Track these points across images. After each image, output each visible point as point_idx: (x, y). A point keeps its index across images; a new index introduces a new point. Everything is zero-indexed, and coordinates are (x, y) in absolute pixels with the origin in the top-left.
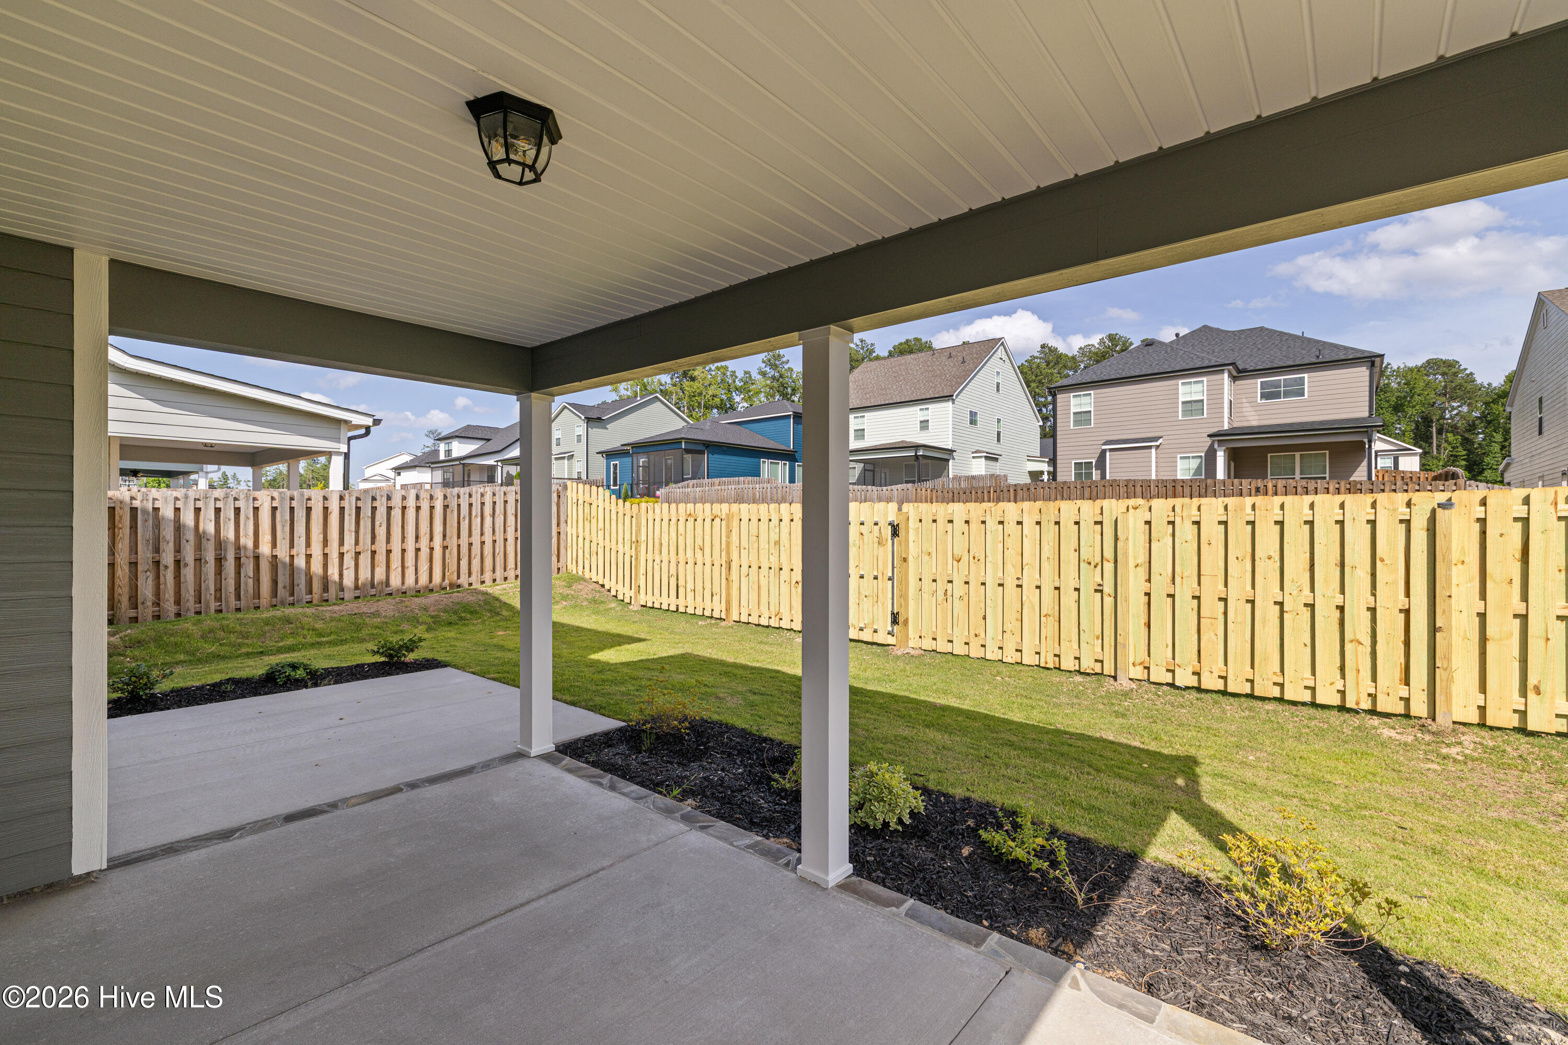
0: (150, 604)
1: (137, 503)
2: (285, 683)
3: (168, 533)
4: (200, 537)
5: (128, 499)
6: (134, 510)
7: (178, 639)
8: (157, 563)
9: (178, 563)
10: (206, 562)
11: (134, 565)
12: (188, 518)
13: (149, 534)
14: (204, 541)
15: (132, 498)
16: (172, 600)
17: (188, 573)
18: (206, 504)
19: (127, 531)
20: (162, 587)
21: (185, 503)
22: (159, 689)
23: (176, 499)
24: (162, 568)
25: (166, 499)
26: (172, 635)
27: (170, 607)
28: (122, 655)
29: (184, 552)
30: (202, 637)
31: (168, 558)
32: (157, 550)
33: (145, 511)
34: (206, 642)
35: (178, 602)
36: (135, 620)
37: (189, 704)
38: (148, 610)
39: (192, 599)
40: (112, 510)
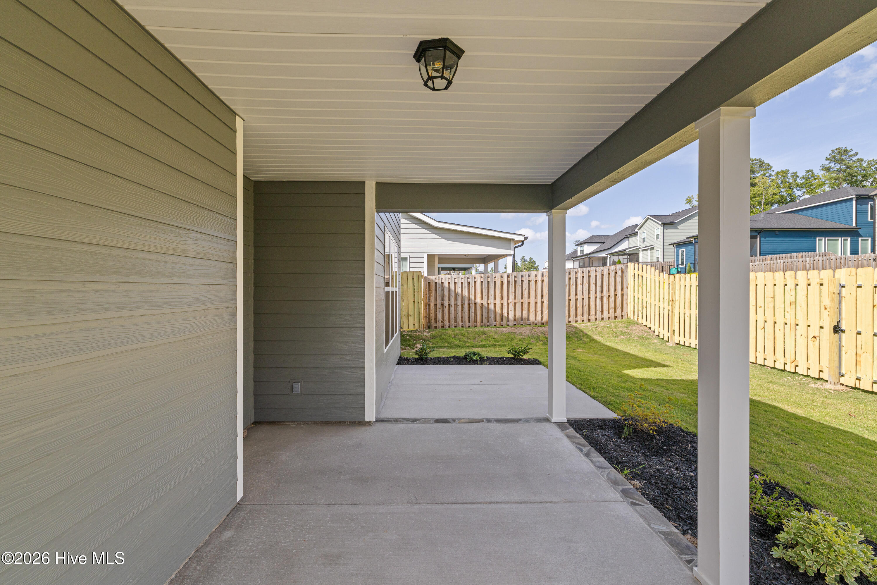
0: (440, 322)
1: (437, 281)
2: (470, 361)
3: (446, 293)
4: (456, 294)
5: (434, 279)
6: (436, 283)
7: (447, 337)
8: (443, 305)
9: (449, 305)
10: (458, 305)
11: (436, 305)
12: (452, 287)
13: (440, 294)
14: (457, 296)
15: (435, 279)
16: (447, 321)
17: (452, 309)
18: (458, 280)
19: (434, 291)
20: (444, 315)
21: (451, 280)
22: (430, 356)
23: (449, 279)
24: (444, 307)
25: (445, 279)
26: (445, 335)
27: (446, 323)
28: (429, 341)
29: (451, 301)
30: (454, 337)
31: (446, 303)
32: (443, 300)
33: (439, 284)
34: (455, 339)
35: (449, 322)
36: (436, 327)
37: (437, 364)
38: (440, 324)
39: (453, 321)
40: (429, 283)
